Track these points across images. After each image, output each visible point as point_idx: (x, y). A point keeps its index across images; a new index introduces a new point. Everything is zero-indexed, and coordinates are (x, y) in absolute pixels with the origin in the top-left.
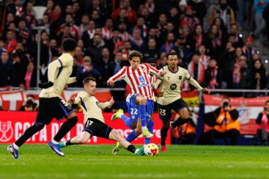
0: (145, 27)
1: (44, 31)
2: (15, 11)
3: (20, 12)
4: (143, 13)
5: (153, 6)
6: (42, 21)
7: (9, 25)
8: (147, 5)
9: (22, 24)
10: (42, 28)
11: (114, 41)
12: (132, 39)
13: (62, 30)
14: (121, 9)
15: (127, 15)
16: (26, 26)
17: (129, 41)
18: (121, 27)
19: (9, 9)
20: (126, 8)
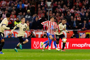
0: (85, 9)
1: (50, 10)
2: (41, 3)
3: (43, 4)
4: (84, 4)
5: (88, 1)
6: (50, 7)
7: (38, 8)
8: (86, 1)
9: (43, 8)
10: (50, 9)
11: (75, 14)
12: (81, 13)
13: (57, 10)
14: (77, 3)
15: (79, 5)
16: (45, 9)
18: (77, 9)
19: (39, 2)
20: (78, 2)
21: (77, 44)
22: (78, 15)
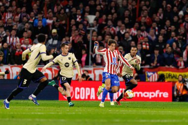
0: (157, 28)
1: (94, 31)
2: (77, 18)
3: (80, 19)
4: (156, 20)
5: (162, 15)
6: (93, 24)
7: (72, 27)
8: (158, 15)
9: (81, 26)
10: (93, 29)
11: (138, 37)
12: (149, 36)
13: (105, 30)
14: (142, 17)
15: (146, 21)
16: (83, 28)
17: (147, 37)
18: (142, 28)
19: (73, 16)
20: (145, 17)
21: (143, 92)
22: (144, 40)
